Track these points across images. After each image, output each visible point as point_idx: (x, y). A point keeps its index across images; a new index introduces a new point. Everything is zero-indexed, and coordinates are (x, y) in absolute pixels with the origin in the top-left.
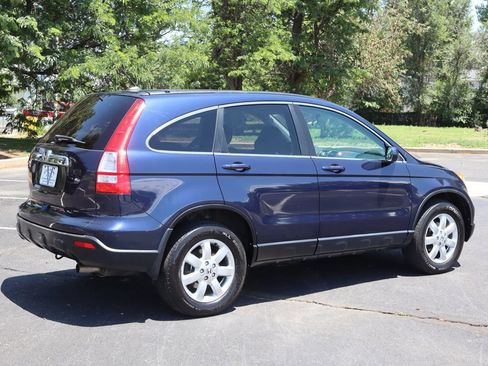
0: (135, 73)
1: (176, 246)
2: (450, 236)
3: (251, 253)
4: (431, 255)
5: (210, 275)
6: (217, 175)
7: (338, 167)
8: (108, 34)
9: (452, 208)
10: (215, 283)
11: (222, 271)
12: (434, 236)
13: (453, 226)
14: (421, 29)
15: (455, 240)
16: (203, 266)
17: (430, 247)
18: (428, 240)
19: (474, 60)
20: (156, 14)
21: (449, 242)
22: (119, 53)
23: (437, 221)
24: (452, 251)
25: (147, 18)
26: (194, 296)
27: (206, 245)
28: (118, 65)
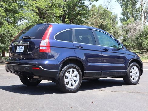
0: (13, 33)
1: (63, 70)
2: (137, 73)
3: (83, 74)
4: (132, 79)
5: (72, 80)
6: (74, 49)
7: (107, 49)
8: (4, 20)
9: (137, 65)
10: (74, 82)
11: (75, 79)
12: (132, 73)
13: (137, 70)
14: (105, 23)
15: (138, 74)
16: (70, 77)
17: (131, 76)
18: (131, 74)
19: (120, 35)
20: (20, 14)
21: (136, 75)
22: (8, 26)
23: (133, 68)
24: (137, 78)
25: (17, 15)
26: (68, 86)
27: (71, 70)
28: (7, 30)
